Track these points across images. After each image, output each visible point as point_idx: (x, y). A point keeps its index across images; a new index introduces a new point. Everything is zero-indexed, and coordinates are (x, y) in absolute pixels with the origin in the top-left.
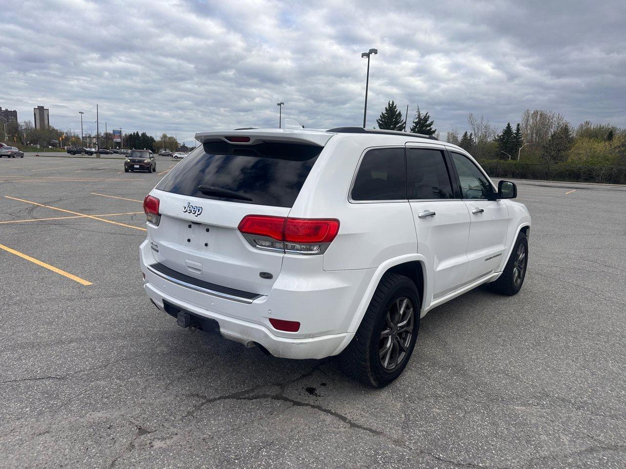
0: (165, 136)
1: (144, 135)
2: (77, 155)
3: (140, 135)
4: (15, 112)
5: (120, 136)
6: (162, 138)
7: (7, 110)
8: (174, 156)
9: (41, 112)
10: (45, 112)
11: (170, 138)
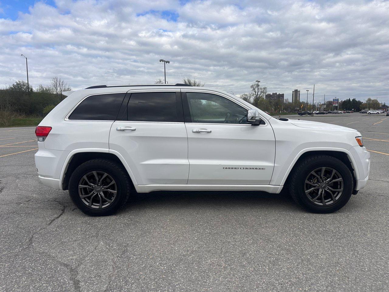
0: (369, 100)
1: (354, 100)
2: (303, 116)
3: (351, 100)
4: (283, 94)
5: (338, 102)
6: (367, 101)
7: (279, 94)
8: (368, 112)
9: (296, 93)
10: (298, 92)
11: (373, 101)
